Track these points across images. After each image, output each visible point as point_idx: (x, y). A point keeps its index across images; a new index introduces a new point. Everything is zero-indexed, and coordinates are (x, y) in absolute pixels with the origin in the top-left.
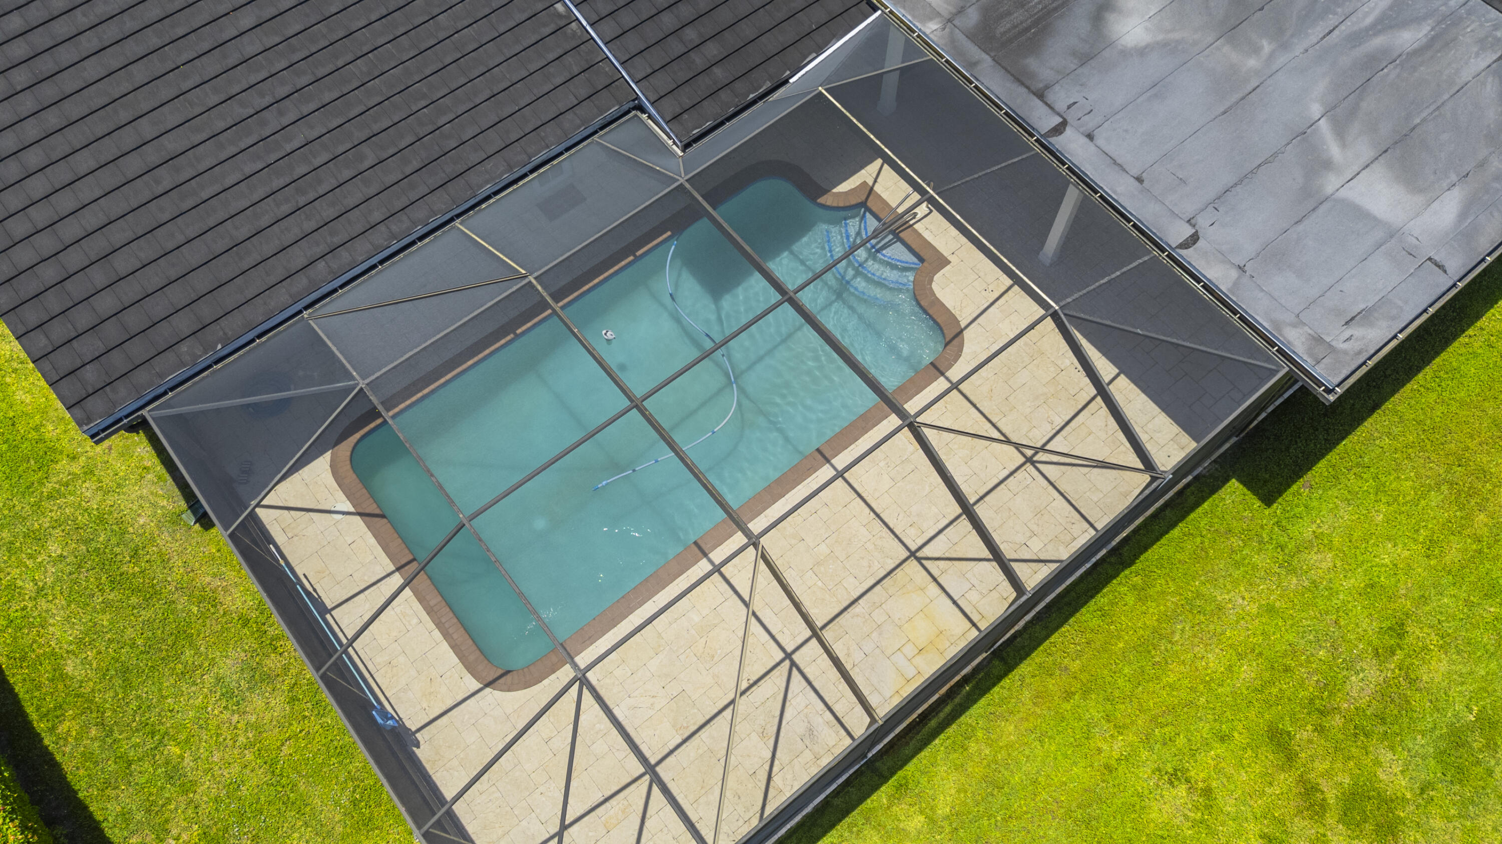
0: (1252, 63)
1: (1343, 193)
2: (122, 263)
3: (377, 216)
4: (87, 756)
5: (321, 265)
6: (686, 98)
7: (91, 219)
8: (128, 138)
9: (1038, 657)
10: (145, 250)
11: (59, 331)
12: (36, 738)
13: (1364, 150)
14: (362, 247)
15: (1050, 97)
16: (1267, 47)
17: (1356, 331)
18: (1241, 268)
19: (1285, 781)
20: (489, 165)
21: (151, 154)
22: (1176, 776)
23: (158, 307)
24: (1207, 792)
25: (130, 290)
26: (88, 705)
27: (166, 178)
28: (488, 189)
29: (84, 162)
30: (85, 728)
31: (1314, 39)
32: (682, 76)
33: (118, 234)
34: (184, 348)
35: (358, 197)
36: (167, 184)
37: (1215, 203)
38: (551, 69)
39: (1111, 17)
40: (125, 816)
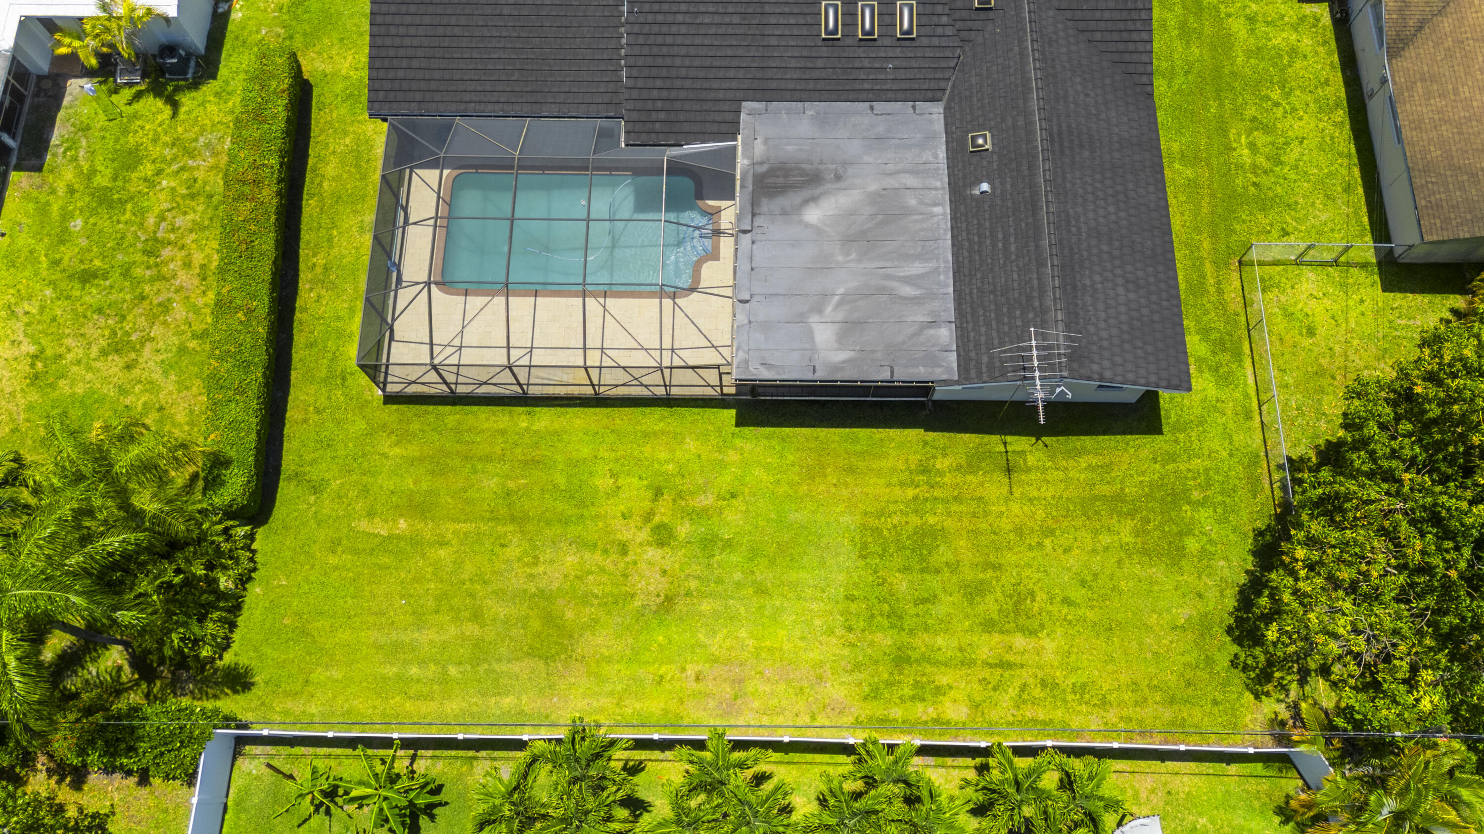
0: (840, 258)
1: (813, 325)
2: (415, 63)
3: (502, 100)
4: (311, 216)
5: (473, 105)
6: (638, 127)
7: (416, 42)
8: (445, 20)
9: (609, 410)
10: (424, 63)
11: (382, 74)
12: (301, 199)
13: (839, 316)
14: (490, 107)
15: (756, 218)
16: (853, 256)
17: (762, 369)
18: (750, 322)
19: (647, 504)
20: (553, 106)
21: (449, 30)
22: (614, 475)
23: (414, 85)
24: (619, 488)
25: (411, 74)
26: (322, 200)
27: (447, 42)
28: (546, 114)
29: (427, 20)
30: (317, 206)
31: (873, 266)
32: (643, 119)
33: (420, 52)
34: (413, 104)
35: (501, 89)
36: (446, 45)
37: (766, 296)
38: (601, 84)
39: (812, 204)
40: (308, 242)
